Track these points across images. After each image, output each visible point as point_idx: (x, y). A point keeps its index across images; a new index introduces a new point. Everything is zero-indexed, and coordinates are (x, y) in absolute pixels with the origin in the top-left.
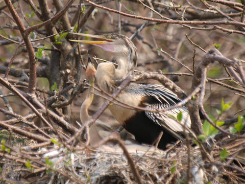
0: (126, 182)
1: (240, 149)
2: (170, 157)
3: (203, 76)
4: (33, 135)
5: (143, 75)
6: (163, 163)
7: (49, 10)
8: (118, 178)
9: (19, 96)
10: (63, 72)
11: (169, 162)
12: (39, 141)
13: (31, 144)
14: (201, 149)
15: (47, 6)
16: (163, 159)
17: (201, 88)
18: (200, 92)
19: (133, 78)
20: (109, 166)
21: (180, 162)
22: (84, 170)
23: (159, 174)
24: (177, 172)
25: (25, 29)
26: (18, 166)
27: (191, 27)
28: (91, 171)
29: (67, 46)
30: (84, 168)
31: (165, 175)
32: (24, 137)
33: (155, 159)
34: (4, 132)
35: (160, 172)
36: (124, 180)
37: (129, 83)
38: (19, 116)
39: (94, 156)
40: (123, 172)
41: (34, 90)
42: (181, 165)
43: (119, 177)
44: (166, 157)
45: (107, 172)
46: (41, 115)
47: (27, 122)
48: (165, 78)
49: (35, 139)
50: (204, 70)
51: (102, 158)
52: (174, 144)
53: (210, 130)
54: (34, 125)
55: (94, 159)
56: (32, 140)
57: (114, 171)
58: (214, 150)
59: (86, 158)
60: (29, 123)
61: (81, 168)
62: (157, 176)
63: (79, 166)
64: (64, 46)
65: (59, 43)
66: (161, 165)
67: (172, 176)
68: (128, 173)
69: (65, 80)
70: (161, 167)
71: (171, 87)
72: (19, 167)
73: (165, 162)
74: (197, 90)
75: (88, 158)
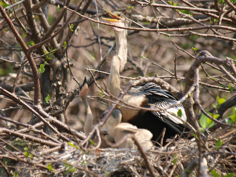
0: (134, 176)
1: (231, 138)
2: (170, 150)
3: (196, 76)
4: (45, 141)
5: (142, 80)
6: (166, 156)
7: (38, 31)
8: (126, 173)
9: (28, 108)
10: (55, 85)
11: (171, 155)
12: (51, 146)
13: (44, 149)
14: (196, 141)
15: (36, 27)
16: (165, 153)
17: (195, 87)
18: (195, 90)
19: (133, 83)
20: (118, 162)
21: (181, 153)
22: (96, 168)
23: (162, 166)
24: (179, 163)
25: (27, 48)
26: (36, 169)
27: (170, 35)
28: (102, 168)
29: (55, 61)
30: (95, 166)
31: (168, 166)
32: (37, 144)
33: (157, 153)
34: (18, 141)
35: (163, 164)
36: (132, 174)
37: (131, 87)
38: (30, 125)
39: (103, 155)
40: (131, 167)
41: (39, 102)
42: (181, 156)
43: (128, 172)
44: (167, 150)
45: (116, 168)
46: (48, 123)
47: (36, 130)
48: (162, 81)
49: (47, 145)
50: (196, 71)
51: (111, 156)
52: (173, 138)
53: (206, 123)
54: (43, 133)
55: (103, 157)
56: (45, 146)
57: (122, 167)
58: (209, 141)
59: (95, 157)
60: (39, 131)
61: (92, 167)
62: (161, 168)
63: (91, 165)
64: (52, 61)
65: (49, 58)
66: (164, 158)
67: (175, 167)
68: (135, 167)
69: (58, 91)
70: (164, 160)
71: (167, 88)
72: (38, 170)
73: (167, 155)
74: (192, 89)
75: (98, 157)
